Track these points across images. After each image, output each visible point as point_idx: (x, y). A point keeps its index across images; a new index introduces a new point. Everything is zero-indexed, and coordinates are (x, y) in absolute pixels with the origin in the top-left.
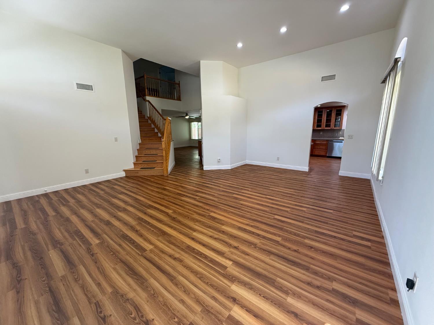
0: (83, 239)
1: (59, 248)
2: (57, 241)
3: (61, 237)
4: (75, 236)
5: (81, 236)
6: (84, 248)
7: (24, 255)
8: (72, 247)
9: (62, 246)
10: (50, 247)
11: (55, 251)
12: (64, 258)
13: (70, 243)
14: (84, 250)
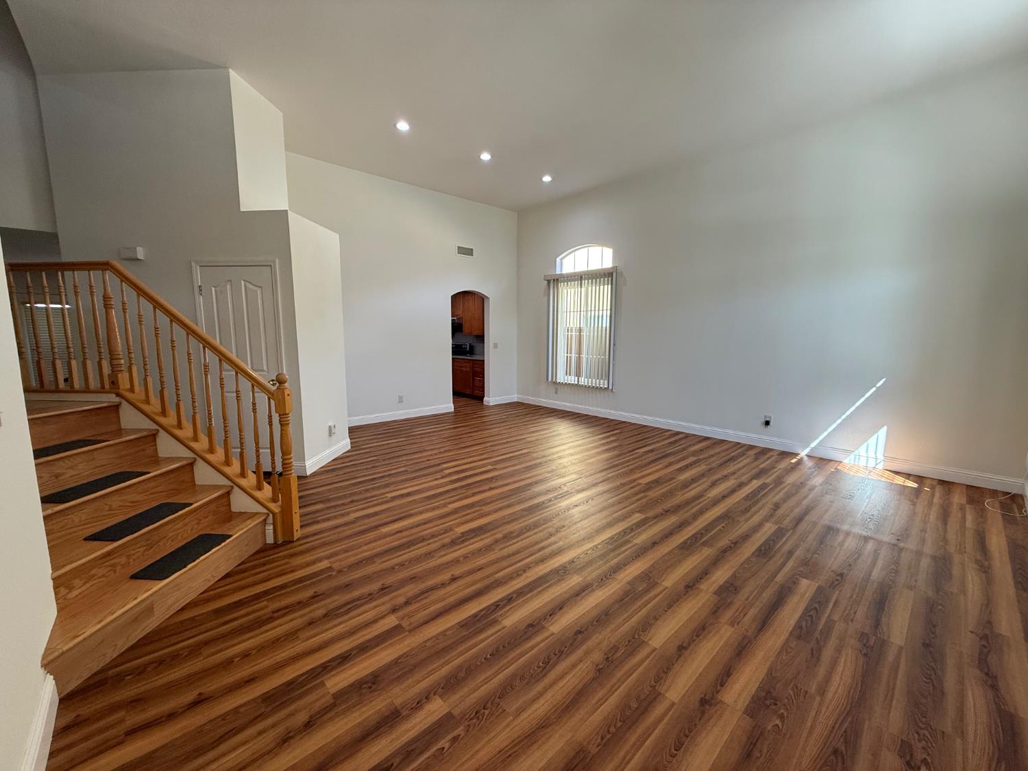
0: (816, 608)
1: (875, 635)
2: (866, 655)
3: (847, 655)
4: (820, 627)
5: (811, 616)
6: (837, 592)
7: (962, 690)
8: (852, 612)
9: (866, 631)
10: (891, 656)
11: (889, 637)
12: (886, 609)
13: (848, 624)
14: (841, 591)
